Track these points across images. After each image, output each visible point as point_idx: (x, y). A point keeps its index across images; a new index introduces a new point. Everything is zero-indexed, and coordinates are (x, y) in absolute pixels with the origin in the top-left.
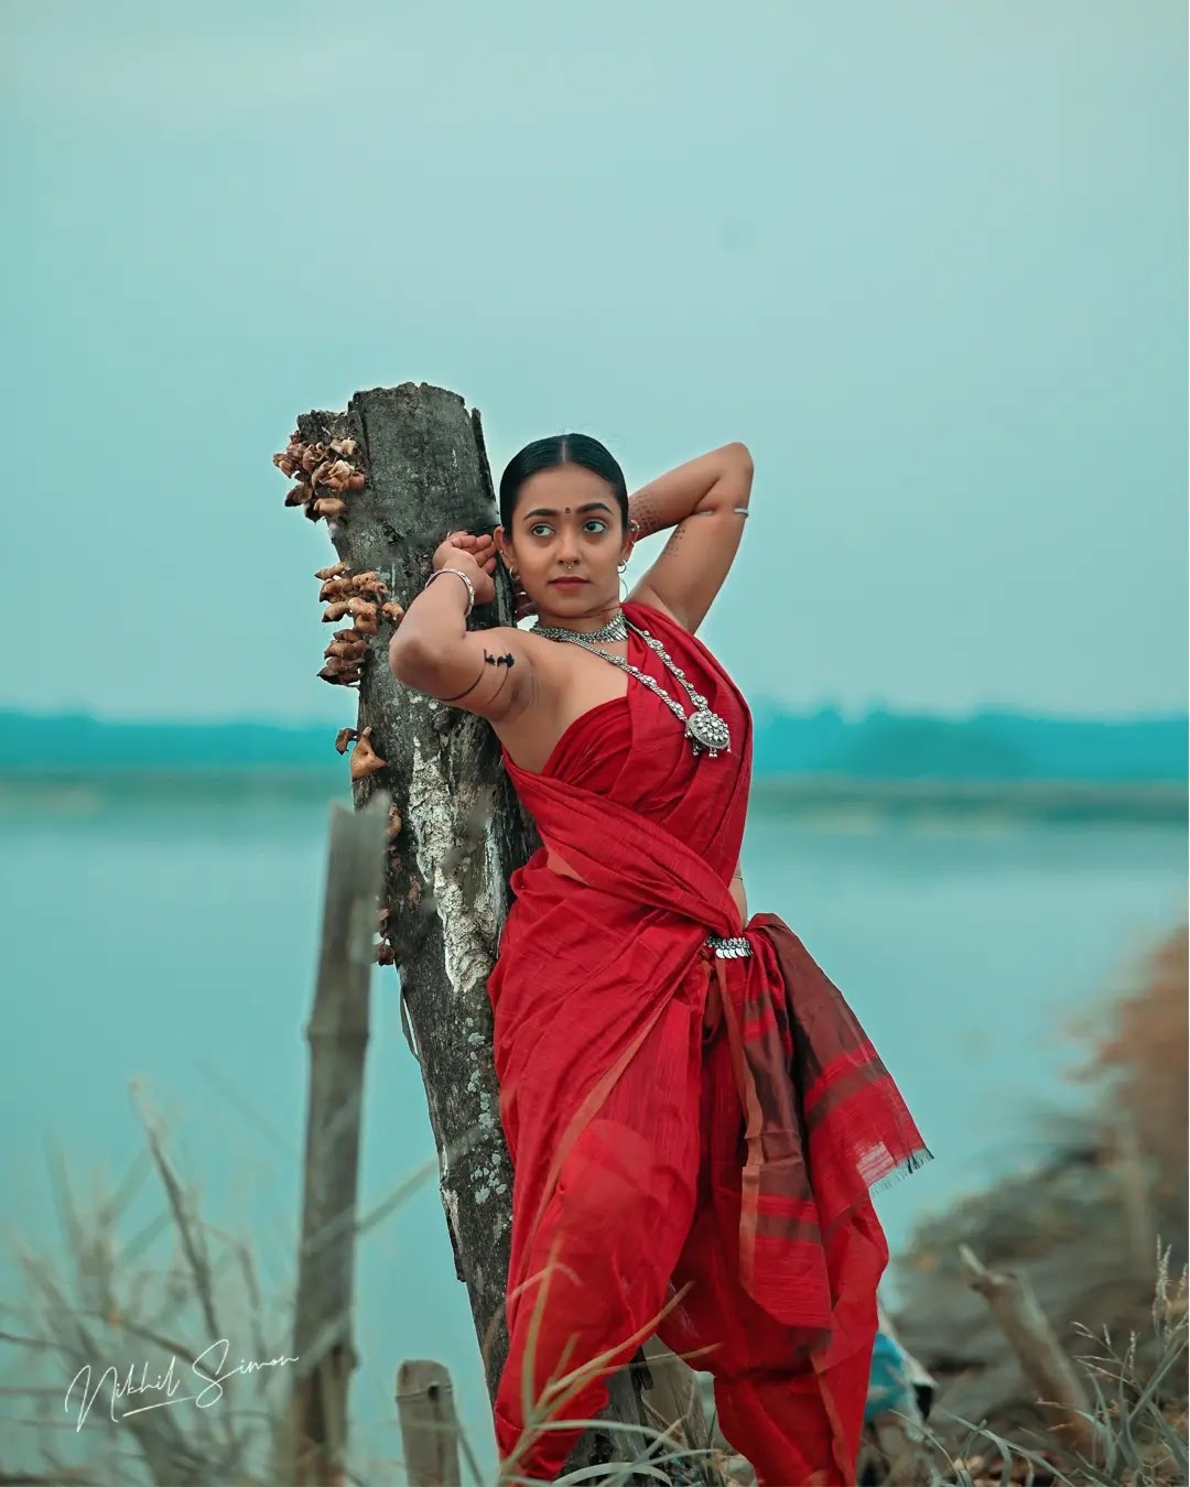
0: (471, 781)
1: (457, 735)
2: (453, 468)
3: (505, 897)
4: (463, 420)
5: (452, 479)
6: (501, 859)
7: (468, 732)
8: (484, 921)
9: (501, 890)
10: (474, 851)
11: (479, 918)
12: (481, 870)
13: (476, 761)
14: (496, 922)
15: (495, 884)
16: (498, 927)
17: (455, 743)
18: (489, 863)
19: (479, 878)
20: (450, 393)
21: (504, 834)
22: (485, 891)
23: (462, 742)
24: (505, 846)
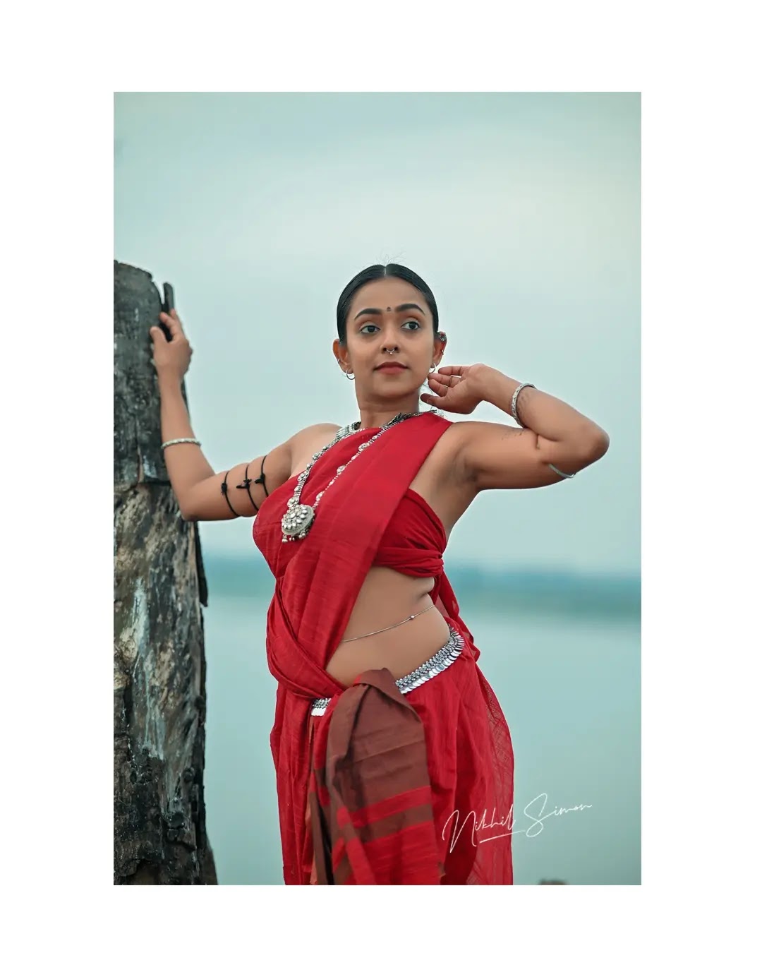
0: (129, 546)
1: (121, 513)
2: (135, 322)
3: (148, 632)
4: (149, 290)
5: (133, 329)
6: (148, 604)
7: (130, 511)
8: (127, 649)
9: (145, 627)
10: (126, 597)
11: (122, 646)
12: (130, 611)
13: (134, 532)
14: (136, 650)
15: (141, 622)
16: (138, 653)
17: (120, 518)
18: (137, 606)
19: (128, 617)
20: (139, 270)
21: (154, 585)
22: (131, 627)
23: (125, 518)
24: (154, 596)
